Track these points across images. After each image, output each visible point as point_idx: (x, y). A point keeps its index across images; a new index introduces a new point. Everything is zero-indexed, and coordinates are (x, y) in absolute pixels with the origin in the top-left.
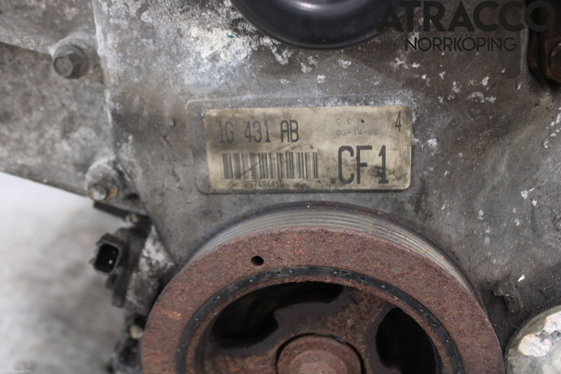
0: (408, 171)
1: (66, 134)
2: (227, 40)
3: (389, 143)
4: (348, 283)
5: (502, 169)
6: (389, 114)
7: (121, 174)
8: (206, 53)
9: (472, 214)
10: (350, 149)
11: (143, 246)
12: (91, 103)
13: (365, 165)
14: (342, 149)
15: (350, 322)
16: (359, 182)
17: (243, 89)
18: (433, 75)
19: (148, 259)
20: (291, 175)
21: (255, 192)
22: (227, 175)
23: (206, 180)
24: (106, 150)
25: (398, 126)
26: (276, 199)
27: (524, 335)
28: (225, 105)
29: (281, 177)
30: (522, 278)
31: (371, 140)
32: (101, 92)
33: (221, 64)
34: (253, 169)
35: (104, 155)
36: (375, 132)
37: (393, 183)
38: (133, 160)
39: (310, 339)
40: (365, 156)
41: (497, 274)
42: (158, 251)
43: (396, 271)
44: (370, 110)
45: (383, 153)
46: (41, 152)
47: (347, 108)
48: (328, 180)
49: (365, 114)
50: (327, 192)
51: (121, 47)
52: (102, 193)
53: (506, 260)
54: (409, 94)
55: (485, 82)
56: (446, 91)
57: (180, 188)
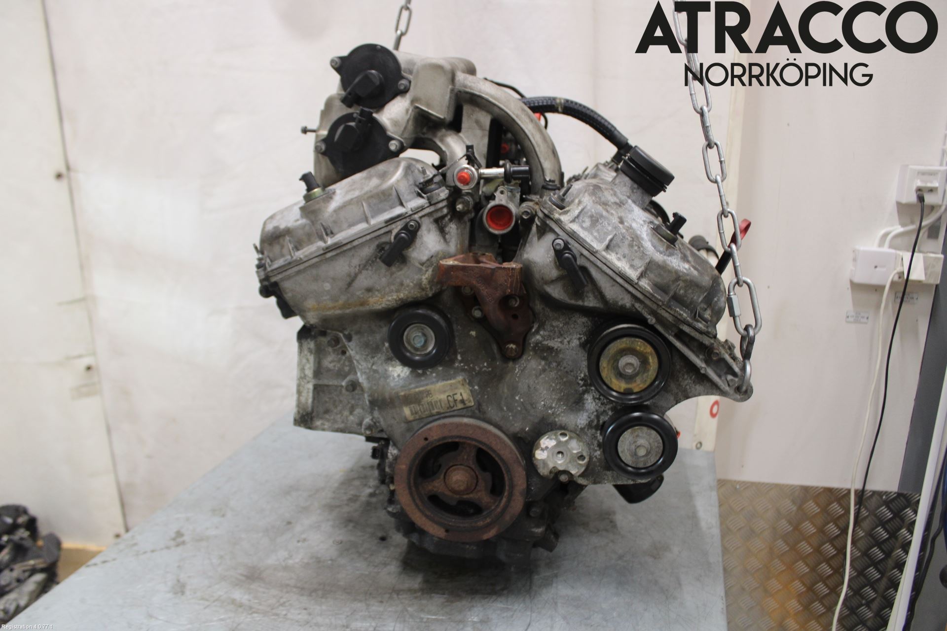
0: (471, 399)
1: (351, 413)
2: (401, 369)
3: (462, 391)
4: (461, 440)
5: (506, 391)
6: (459, 382)
7: (375, 423)
8: (396, 375)
9: (502, 409)
10: (450, 396)
11: (388, 449)
12: (359, 399)
13: (456, 400)
14: (448, 396)
15: (465, 457)
16: (456, 406)
17: (410, 384)
18: (469, 366)
19: (391, 453)
20: (434, 409)
21: (423, 418)
22: (412, 414)
23: (405, 417)
24: (367, 416)
25: (463, 385)
26: (431, 419)
27: (535, 451)
28: (406, 390)
29: (430, 411)
30: (527, 429)
31: (456, 391)
32: (363, 395)
33: (401, 377)
34: (420, 410)
35: (367, 418)
36: (456, 388)
37: (468, 404)
38: (379, 416)
39: (454, 467)
40: (456, 397)
41: (517, 429)
42: (394, 450)
43: (471, 432)
44: (453, 381)
45: (461, 395)
46: (343, 422)
47: (445, 382)
48: (446, 408)
49: (451, 383)
50: (447, 412)
51: (368, 378)
52: (369, 431)
53: (520, 423)
54: (463, 374)
55: (485, 364)
56: (474, 369)
57: (397, 422)
